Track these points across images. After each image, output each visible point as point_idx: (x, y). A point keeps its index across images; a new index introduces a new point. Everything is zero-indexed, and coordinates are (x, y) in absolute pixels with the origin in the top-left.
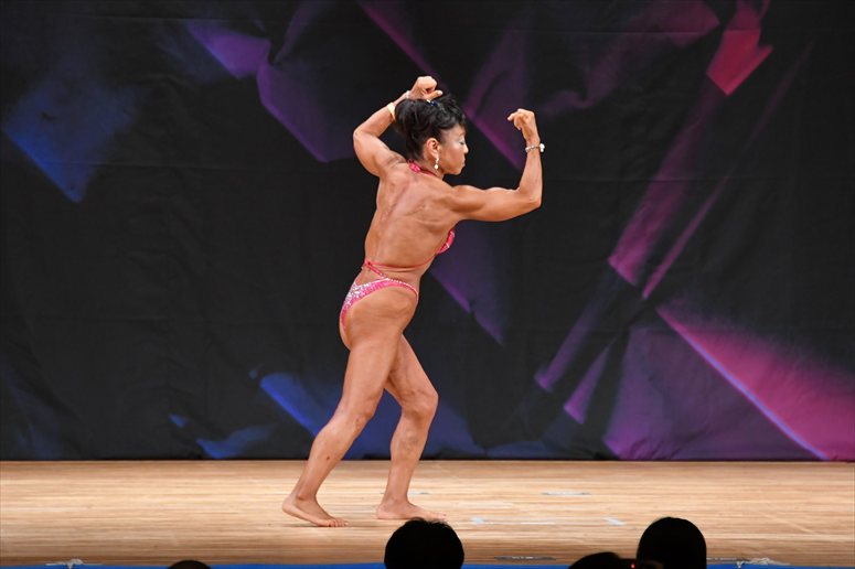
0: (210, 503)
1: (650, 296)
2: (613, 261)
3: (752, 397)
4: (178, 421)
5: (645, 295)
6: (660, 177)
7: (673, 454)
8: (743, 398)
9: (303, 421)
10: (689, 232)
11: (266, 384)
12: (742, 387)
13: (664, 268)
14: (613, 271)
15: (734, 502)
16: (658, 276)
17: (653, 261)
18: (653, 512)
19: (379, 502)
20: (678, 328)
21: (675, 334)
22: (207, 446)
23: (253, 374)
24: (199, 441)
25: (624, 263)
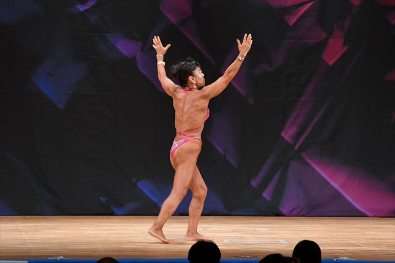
0: (116, 233)
1: (298, 148)
2: (283, 134)
3: (340, 190)
4: (103, 199)
5: (296, 148)
6: (302, 99)
7: (308, 214)
8: (336, 190)
9: (154, 200)
10: (314, 122)
11: (139, 184)
12: (336, 186)
13: (304, 137)
14: (283, 138)
15: (333, 234)
16: (301, 140)
17: (299, 135)
18: (299, 238)
19: (186, 233)
20: (309, 161)
21: (308, 164)
22: (115, 210)
23: (134, 180)
24: (112, 208)
25: (287, 135)
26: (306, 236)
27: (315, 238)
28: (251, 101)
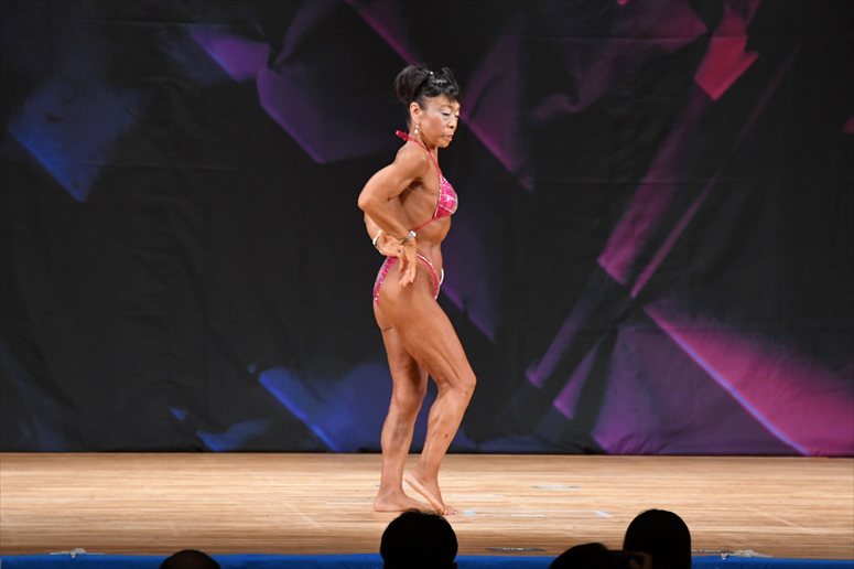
1: (641, 293)
2: (602, 261)
3: (737, 395)
4: (179, 414)
5: (634, 294)
6: (648, 179)
7: (661, 448)
8: (727, 394)
9: (301, 415)
10: (676, 233)
11: (264, 379)
12: (726, 384)
13: (652, 267)
14: (603, 270)
15: (718, 496)
16: (646, 276)
17: (640, 262)
18: (639, 505)
20: (664, 326)
21: (661, 332)
22: (207, 439)
23: (252, 369)
24: (199, 434)
25: (613, 263)
26: (655, 502)
27: (678, 505)
28: (527, 183)
